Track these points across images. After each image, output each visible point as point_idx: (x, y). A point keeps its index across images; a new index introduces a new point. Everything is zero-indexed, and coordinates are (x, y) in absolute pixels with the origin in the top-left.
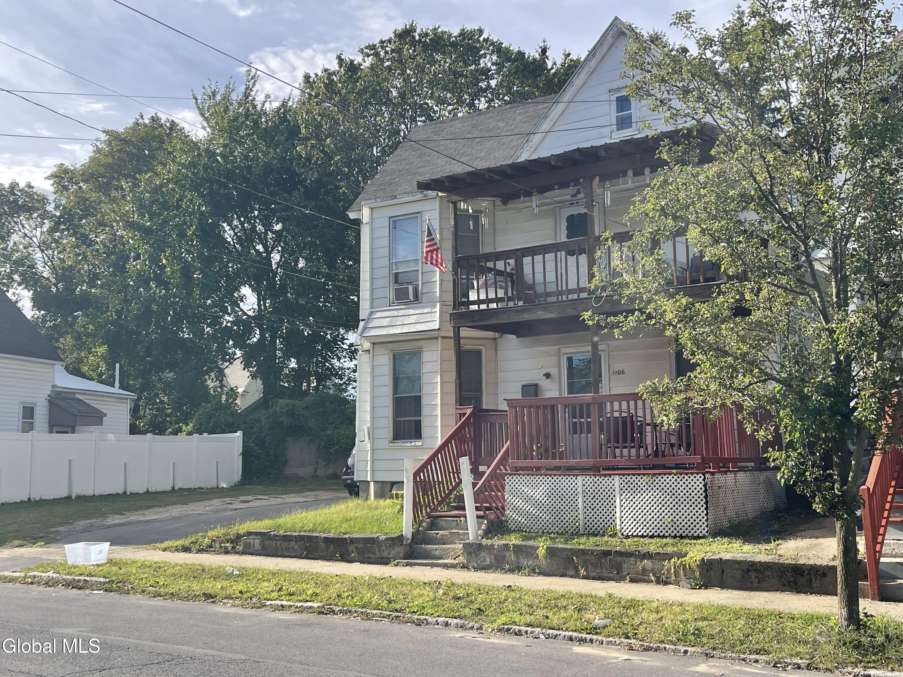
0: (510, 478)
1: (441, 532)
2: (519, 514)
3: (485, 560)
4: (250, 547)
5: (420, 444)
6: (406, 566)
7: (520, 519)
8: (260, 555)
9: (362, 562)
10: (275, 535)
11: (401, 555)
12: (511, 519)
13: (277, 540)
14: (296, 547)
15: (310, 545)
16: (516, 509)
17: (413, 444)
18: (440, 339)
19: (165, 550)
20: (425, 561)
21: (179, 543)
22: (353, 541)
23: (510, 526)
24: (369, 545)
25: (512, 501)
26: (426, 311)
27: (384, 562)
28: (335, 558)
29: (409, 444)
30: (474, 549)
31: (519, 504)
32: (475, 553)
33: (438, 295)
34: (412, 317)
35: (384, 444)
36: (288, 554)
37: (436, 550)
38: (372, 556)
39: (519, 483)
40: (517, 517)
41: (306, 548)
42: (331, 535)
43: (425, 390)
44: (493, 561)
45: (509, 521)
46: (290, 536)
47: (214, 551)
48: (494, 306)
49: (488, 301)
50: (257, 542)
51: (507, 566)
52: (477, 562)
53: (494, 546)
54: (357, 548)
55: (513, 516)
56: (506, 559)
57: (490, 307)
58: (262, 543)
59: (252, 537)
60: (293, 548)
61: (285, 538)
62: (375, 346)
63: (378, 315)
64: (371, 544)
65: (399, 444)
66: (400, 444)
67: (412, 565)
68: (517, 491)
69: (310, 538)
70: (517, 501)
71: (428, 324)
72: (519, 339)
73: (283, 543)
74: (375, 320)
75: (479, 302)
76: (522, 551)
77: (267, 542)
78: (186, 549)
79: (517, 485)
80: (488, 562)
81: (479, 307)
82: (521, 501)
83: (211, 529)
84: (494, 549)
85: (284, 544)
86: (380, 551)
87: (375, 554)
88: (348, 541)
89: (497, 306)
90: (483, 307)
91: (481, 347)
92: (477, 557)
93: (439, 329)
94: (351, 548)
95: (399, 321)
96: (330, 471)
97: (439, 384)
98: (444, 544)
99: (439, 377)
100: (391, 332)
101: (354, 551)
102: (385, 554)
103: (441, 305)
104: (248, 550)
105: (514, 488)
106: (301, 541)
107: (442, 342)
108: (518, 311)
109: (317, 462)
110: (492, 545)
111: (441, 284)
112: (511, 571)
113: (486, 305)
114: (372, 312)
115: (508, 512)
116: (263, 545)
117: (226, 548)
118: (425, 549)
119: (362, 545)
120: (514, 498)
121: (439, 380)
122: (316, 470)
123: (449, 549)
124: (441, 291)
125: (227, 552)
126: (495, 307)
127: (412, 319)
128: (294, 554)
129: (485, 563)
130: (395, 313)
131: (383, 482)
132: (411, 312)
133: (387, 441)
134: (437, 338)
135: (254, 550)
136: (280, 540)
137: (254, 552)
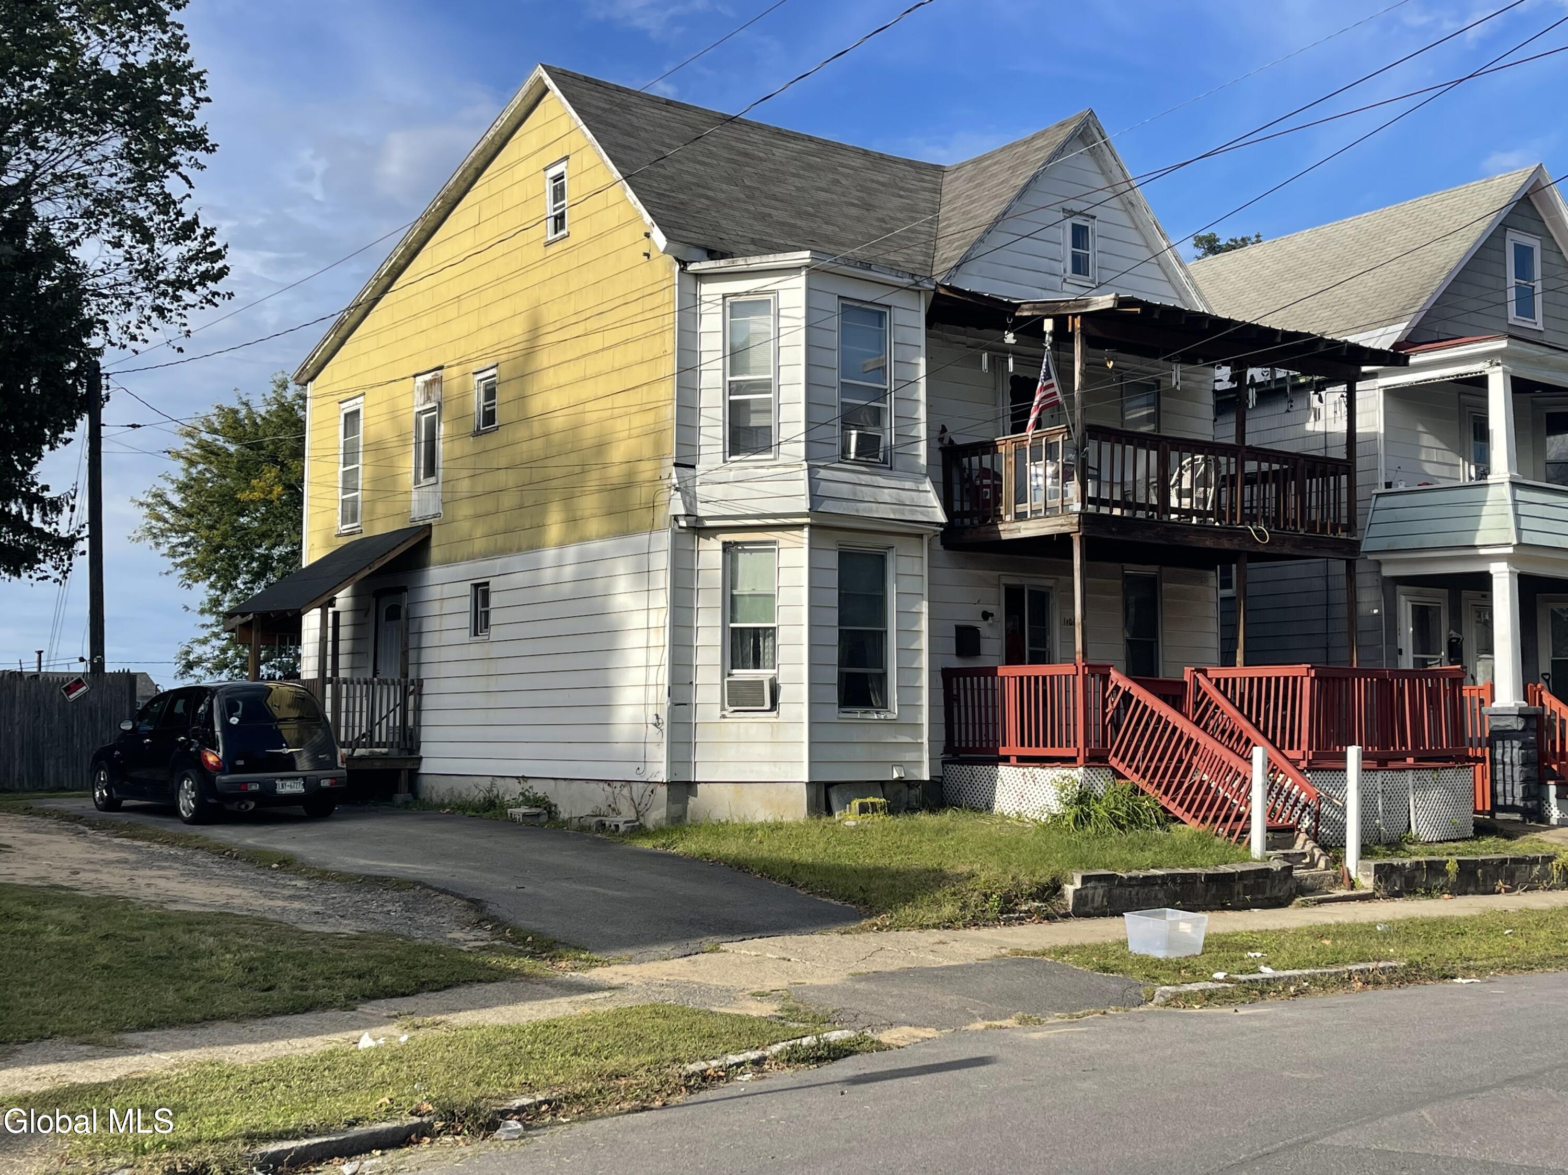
3: (1395, 885)
5: (894, 716)
8: (1104, 915)
10: (1130, 879)
14: (1161, 895)
17: (882, 717)
18: (924, 538)
24: (1260, 880)
29: (875, 716)
33: (924, 462)
44: (1403, 885)
51: (1420, 889)
52: (1387, 889)
53: (1405, 865)
54: (1245, 886)
56: (1416, 881)
58: (1109, 895)
59: (1092, 884)
60: (1155, 897)
62: (813, 530)
63: (823, 474)
65: (856, 715)
69: (1185, 878)
71: (920, 510)
72: (946, 552)
73: (1141, 891)
74: (822, 483)
76: (1431, 868)
77: (1117, 892)
79: (1320, 785)
80: (1399, 887)
81: (1111, 511)
84: (1405, 869)
85: (1143, 892)
86: (1271, 888)
92: (1387, 882)
93: (943, 523)
94: (1238, 887)
95: (867, 495)
97: (925, 615)
99: (925, 603)
102: (1276, 892)
104: (1082, 910)
106: (1170, 883)
108: (1167, 529)
114: (811, 466)
116: (1108, 898)
117: (1042, 910)
121: (925, 609)
125: (1048, 918)
127: (889, 496)
129: (1395, 889)
130: (854, 478)
132: (880, 481)
133: (836, 709)
134: (921, 536)
135: (1093, 908)
136: (1137, 885)
137: (1092, 911)
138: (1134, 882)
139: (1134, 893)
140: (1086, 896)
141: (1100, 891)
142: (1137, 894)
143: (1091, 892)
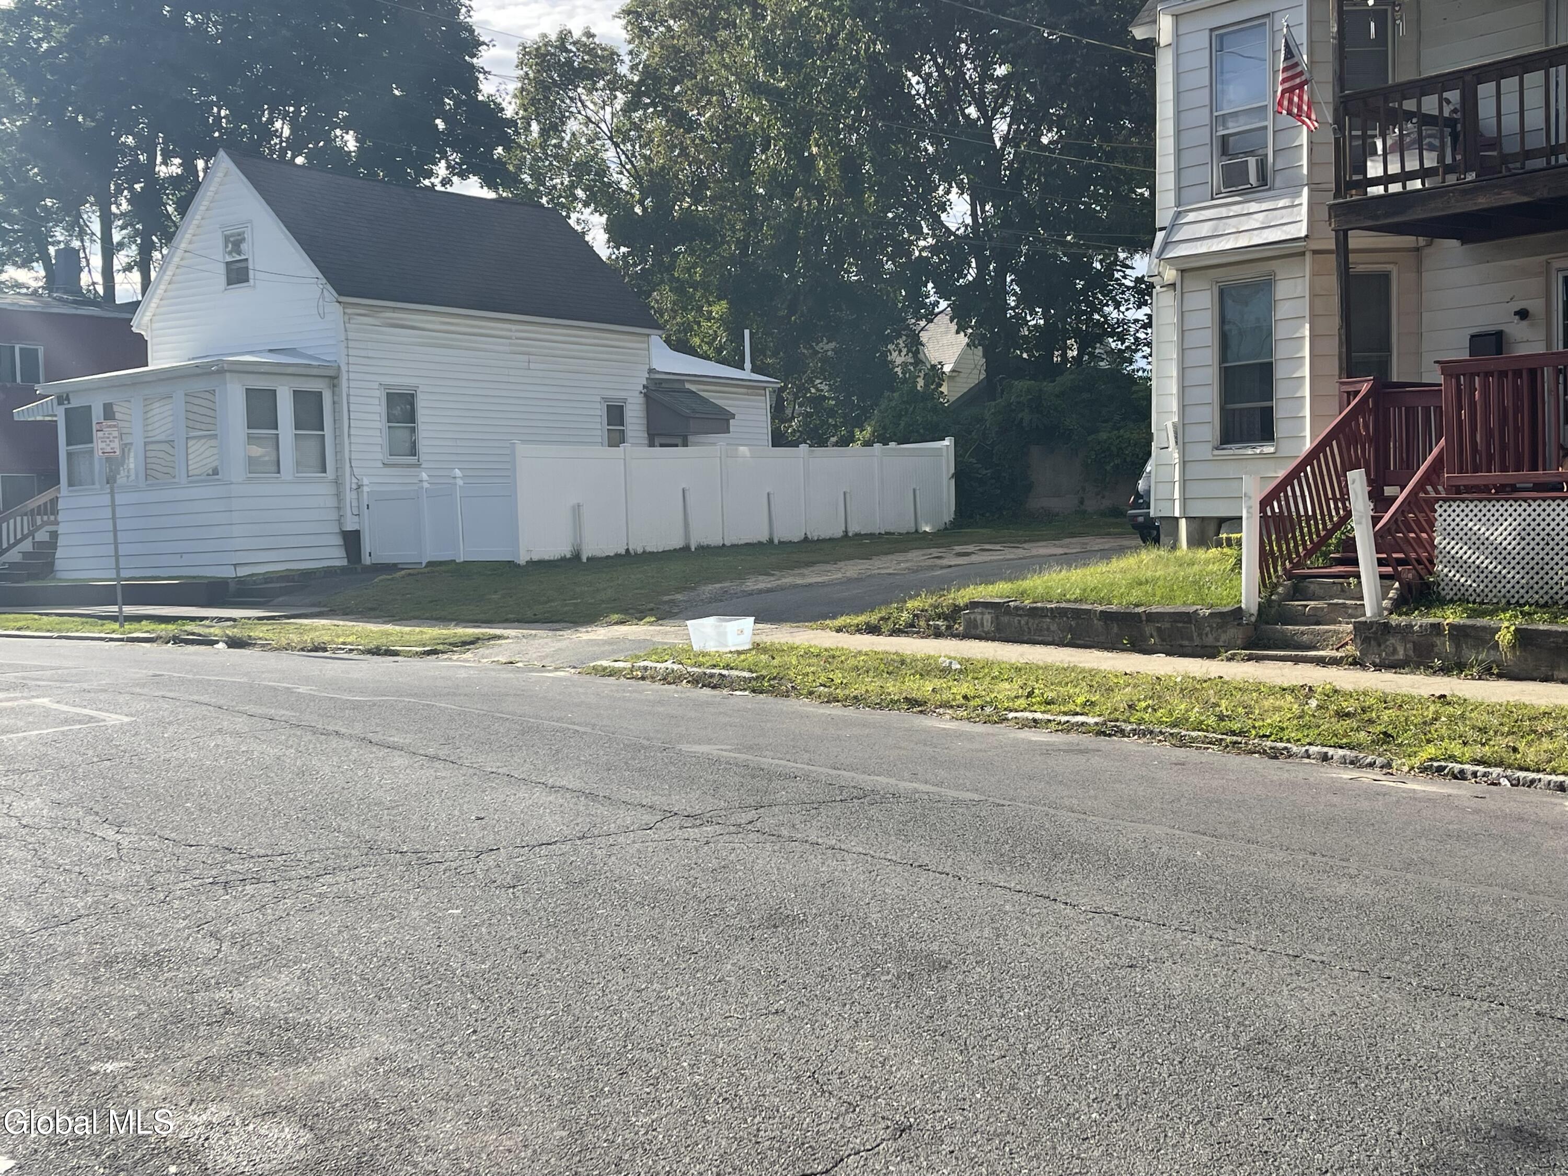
0: (1445, 506)
1: (1312, 603)
2: (1461, 571)
3: (1395, 651)
4: (976, 627)
5: (1272, 450)
6: (1249, 660)
7: (1462, 580)
8: (993, 640)
9: (1168, 654)
10: (1016, 608)
11: (1239, 642)
12: (1447, 579)
13: (1020, 616)
14: (1054, 627)
15: (1077, 624)
16: (1455, 562)
17: (1258, 451)
18: (1308, 255)
19: (839, 630)
20: (1282, 653)
21: (861, 619)
22: (1151, 617)
23: (1443, 593)
24: (1180, 625)
25: (1448, 548)
26: (1281, 203)
27: (1210, 653)
28: (1121, 646)
29: (1250, 452)
30: (1375, 633)
31: (1461, 552)
32: (1375, 639)
33: (1305, 171)
34: (1255, 216)
35: (1204, 451)
36: (1040, 638)
37: (1303, 633)
38: (1186, 643)
39: (1462, 515)
40: (1458, 576)
41: (1071, 630)
42: (1114, 608)
43: (1281, 352)
44: (1411, 653)
45: (1443, 584)
46: (1042, 609)
47: (918, 633)
48: (1417, 184)
49: (1404, 176)
50: (987, 619)
51: (1438, 662)
52: (1380, 655)
53: (1412, 627)
54: (1159, 629)
55: (1451, 575)
56: (1436, 650)
57: (1408, 188)
58: (996, 620)
59: (979, 610)
60: (1048, 629)
61: (1034, 612)
62: (1186, 275)
63: (1191, 217)
64: (1185, 623)
65: (1231, 452)
66: (1234, 450)
67: (1258, 659)
68: (1457, 529)
69: (1077, 613)
70: (1457, 547)
71: (1285, 228)
72: (1465, 246)
73: (1031, 621)
74: (1185, 227)
75: (1386, 179)
76: (1467, 636)
77: (1005, 619)
78: (873, 630)
79: (1458, 519)
80: (1401, 655)
81: (1386, 189)
82: (1465, 548)
83: (911, 598)
84: (1414, 632)
85: (1033, 623)
86: (1200, 635)
87: (1191, 639)
88: (1144, 618)
89: (1423, 184)
90: (1395, 188)
91: (1389, 267)
92: (1379, 645)
93: (1307, 236)
94: (1149, 629)
95: (1231, 226)
96: (1106, 503)
97: (1307, 339)
98: (1318, 623)
99: (1307, 326)
100: (1215, 248)
101: (1155, 634)
102: (1210, 640)
103: (1311, 191)
104: (973, 632)
105: (1453, 524)
106: (1061, 617)
107: (1313, 261)
108: (1465, 192)
109: (1084, 489)
110: (1410, 626)
111: (1311, 151)
112: (1445, 671)
113: (1400, 184)
114: (1180, 212)
115: (1440, 567)
116: (998, 624)
117: (937, 627)
118: (1283, 633)
119: (1168, 625)
120: (1453, 543)
121: (1307, 333)
122: (1082, 502)
123: (1327, 631)
124: (1311, 163)
125: (938, 635)
126: (1420, 186)
127: (1254, 222)
128: (1050, 639)
129: (1396, 657)
130: (1223, 212)
131: (1203, 518)
132: (1253, 207)
133: (1210, 446)
134: (1303, 254)
135: (984, 631)
136: (1025, 615)
137: (984, 634)
138: (1020, 612)
139: (1023, 622)
140: (975, 620)
141: (988, 617)
142: (1027, 623)
143: (979, 617)
